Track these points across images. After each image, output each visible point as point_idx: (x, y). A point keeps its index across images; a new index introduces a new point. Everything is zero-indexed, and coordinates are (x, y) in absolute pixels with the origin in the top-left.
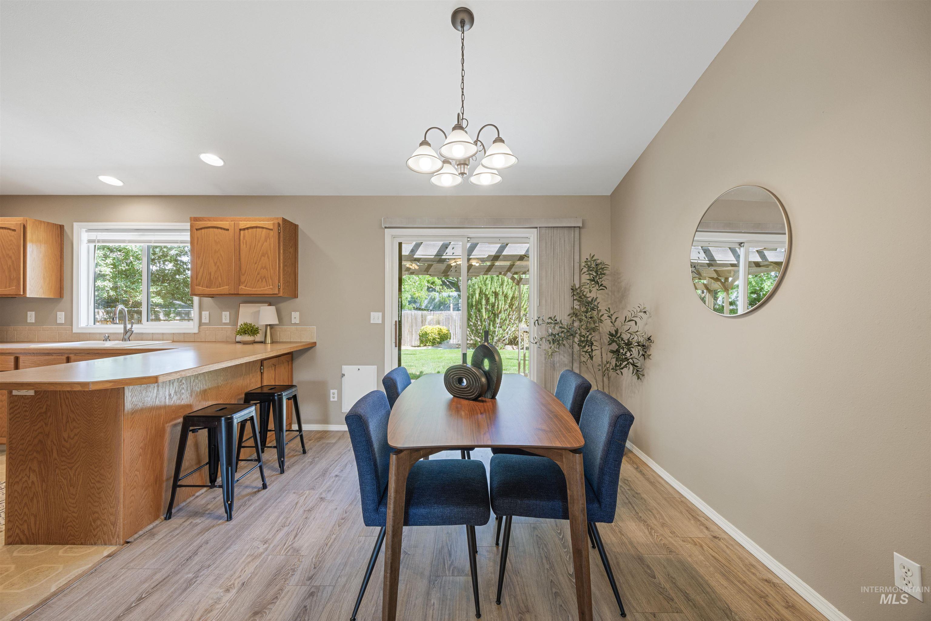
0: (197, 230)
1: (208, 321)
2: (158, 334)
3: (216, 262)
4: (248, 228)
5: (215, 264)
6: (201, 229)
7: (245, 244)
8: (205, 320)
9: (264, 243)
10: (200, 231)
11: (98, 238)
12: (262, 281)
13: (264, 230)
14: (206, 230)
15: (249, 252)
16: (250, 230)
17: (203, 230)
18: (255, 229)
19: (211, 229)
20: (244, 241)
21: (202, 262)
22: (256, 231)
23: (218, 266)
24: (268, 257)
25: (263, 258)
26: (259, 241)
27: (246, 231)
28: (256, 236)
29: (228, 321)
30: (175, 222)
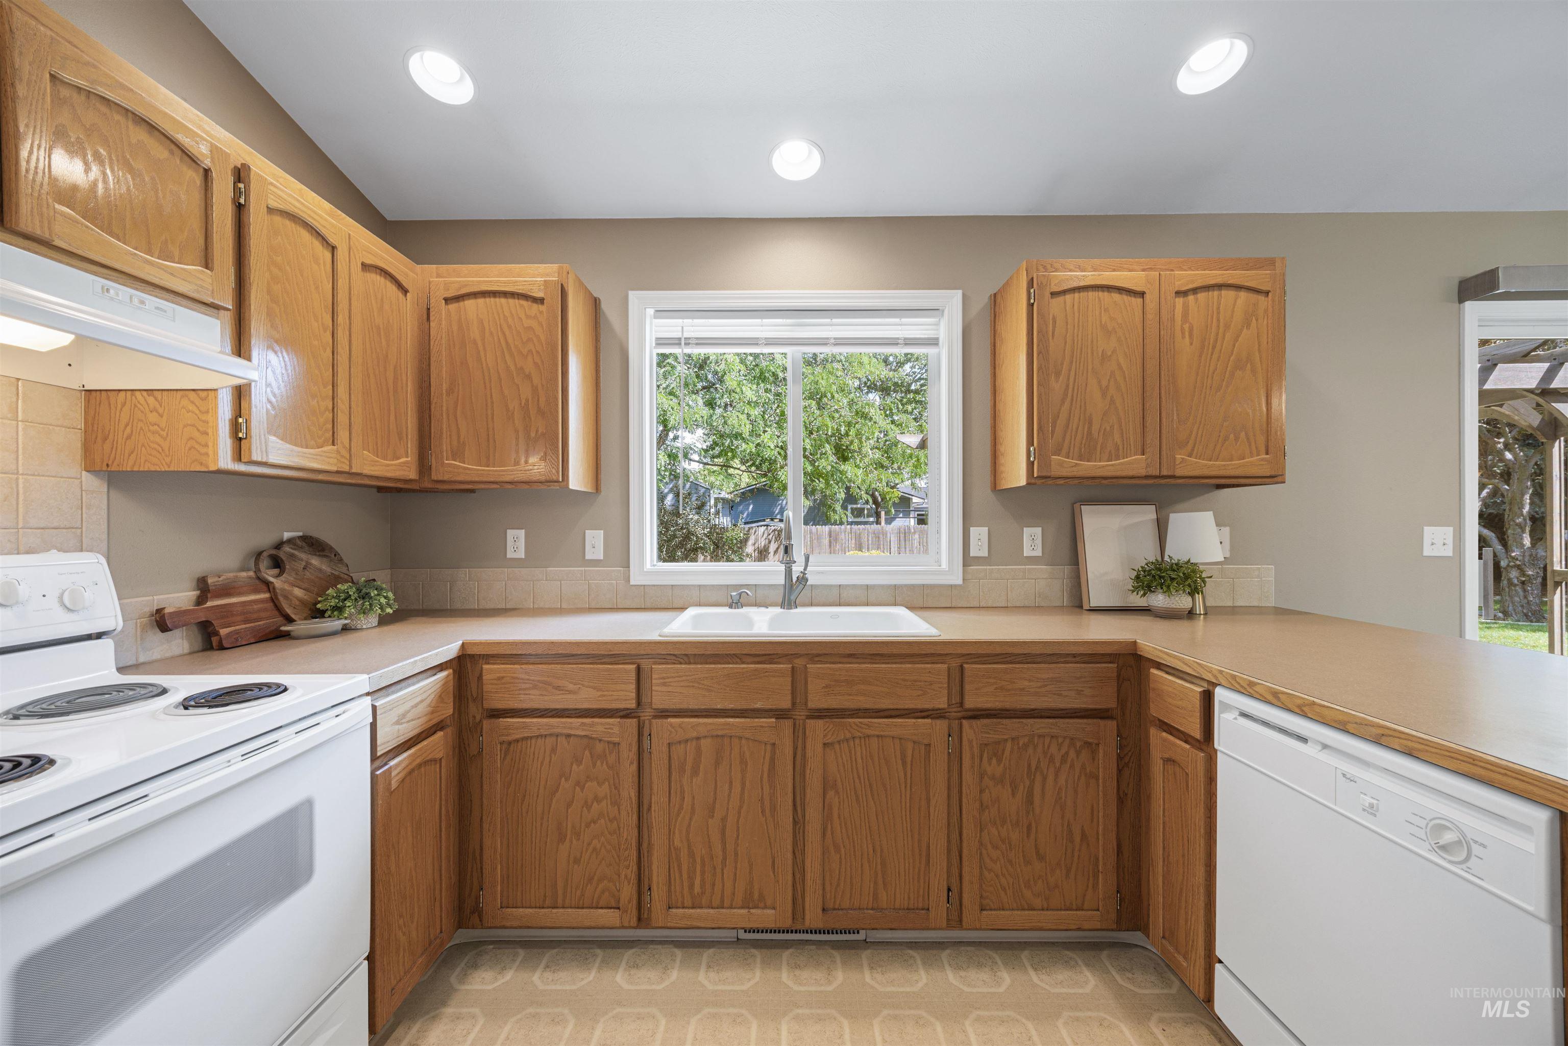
0: (1054, 294)
1: (985, 553)
2: (854, 586)
3: (1107, 387)
4: (1195, 291)
5: (1104, 393)
6: (1064, 292)
7: (1187, 334)
8: (979, 548)
9: (1241, 330)
10: (1061, 299)
11: (686, 335)
12: (1237, 439)
13: (1243, 294)
14: (1077, 295)
15: (1200, 356)
16: (1201, 296)
17: (1068, 297)
18: (1216, 293)
19: (1091, 294)
20: (1186, 327)
21: (1067, 386)
22: (1220, 296)
23: (1112, 397)
24: (1254, 371)
25: (1239, 373)
26: (1227, 327)
27: (1191, 298)
28: (1218, 313)
29: (1038, 553)
30: (896, 288)
